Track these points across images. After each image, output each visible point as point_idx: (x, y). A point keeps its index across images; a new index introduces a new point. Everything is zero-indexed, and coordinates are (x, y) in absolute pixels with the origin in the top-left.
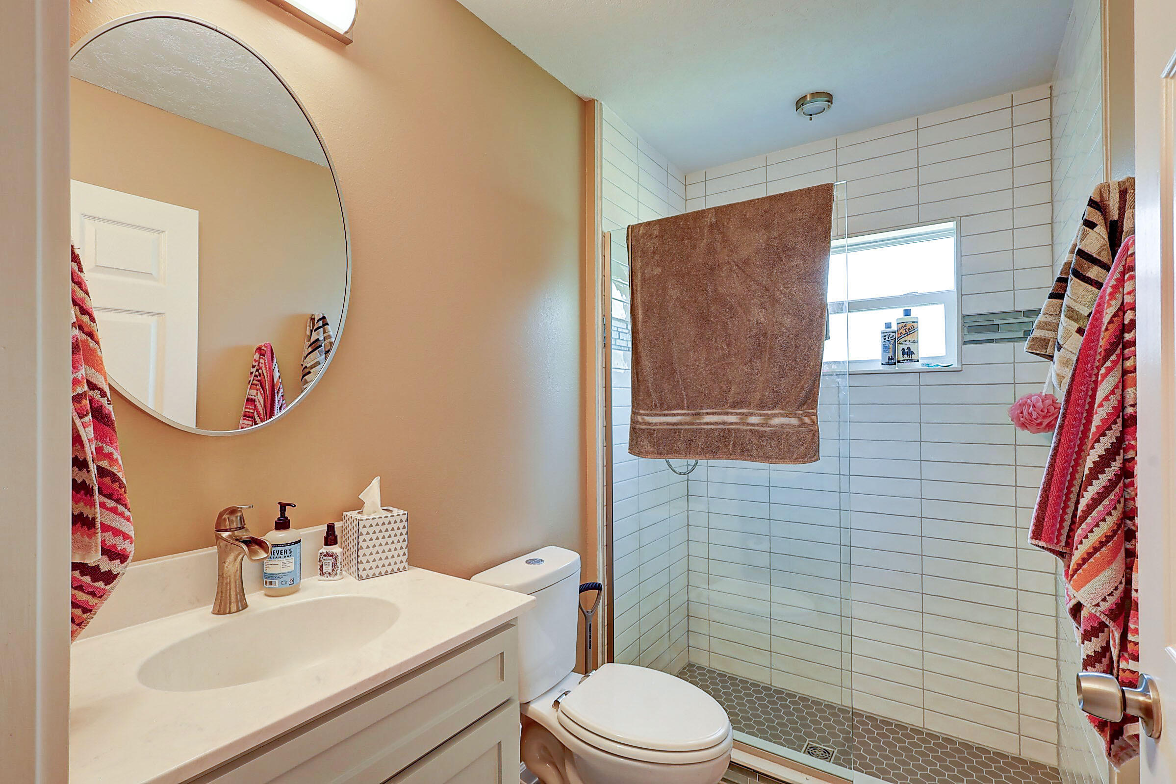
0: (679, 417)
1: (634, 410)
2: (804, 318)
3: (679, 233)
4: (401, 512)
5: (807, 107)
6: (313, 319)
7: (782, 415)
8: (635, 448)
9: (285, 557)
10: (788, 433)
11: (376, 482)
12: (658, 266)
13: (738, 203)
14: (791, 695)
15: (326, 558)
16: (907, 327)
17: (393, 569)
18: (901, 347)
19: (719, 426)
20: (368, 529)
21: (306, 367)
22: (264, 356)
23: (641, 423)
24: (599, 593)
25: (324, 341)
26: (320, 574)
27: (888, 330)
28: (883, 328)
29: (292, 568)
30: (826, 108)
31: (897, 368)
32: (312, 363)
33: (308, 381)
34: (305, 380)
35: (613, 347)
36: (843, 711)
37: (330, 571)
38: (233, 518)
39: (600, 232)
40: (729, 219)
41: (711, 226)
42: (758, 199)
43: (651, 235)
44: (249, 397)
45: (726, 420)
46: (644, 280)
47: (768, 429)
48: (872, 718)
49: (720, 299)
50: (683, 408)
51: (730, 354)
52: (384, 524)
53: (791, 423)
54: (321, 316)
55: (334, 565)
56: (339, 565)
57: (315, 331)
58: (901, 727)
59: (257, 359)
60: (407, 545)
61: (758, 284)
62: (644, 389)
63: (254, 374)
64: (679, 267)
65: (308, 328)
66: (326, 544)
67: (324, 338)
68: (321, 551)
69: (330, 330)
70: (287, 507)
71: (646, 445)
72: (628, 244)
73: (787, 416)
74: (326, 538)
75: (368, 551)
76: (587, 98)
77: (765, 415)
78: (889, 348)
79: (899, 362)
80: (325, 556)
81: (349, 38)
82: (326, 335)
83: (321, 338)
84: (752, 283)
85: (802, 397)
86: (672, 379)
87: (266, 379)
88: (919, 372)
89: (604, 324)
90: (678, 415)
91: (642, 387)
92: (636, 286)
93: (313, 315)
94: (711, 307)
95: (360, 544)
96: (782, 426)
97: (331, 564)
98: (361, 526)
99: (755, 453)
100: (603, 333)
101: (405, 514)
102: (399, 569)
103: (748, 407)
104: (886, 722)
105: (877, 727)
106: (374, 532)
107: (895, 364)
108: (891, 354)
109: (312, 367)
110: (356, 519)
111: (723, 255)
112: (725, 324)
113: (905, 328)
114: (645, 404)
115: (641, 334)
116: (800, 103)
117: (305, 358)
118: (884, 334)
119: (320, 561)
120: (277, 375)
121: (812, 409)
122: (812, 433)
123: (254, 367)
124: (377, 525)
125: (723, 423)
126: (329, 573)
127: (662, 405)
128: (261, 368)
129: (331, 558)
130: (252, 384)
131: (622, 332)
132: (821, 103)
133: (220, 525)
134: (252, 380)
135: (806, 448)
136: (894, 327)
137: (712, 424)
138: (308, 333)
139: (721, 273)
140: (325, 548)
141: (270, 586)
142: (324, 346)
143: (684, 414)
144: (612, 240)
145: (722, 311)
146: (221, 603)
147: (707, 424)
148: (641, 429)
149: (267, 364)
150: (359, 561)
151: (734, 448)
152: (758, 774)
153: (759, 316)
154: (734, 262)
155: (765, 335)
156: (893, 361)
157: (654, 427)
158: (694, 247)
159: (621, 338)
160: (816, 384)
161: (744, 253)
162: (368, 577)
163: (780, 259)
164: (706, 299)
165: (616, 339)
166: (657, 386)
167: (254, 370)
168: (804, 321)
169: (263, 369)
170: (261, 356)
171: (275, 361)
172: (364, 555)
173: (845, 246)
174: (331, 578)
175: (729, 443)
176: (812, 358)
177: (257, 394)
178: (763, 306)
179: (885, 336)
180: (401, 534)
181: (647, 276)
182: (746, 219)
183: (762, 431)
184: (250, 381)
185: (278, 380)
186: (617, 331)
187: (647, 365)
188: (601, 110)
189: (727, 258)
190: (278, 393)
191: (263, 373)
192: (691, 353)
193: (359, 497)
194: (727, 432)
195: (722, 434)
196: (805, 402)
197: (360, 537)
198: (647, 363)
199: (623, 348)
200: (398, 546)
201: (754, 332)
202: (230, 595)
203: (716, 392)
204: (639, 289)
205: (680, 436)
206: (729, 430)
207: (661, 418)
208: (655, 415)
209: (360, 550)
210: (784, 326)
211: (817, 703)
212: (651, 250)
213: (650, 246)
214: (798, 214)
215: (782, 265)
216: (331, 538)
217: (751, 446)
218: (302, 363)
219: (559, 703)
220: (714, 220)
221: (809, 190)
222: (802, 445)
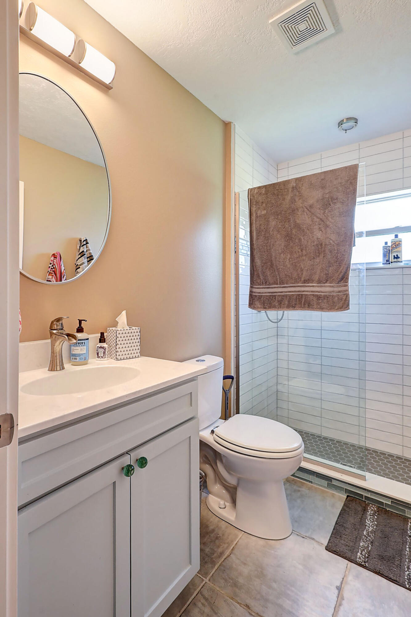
0: (275, 289)
1: (251, 285)
2: (342, 236)
3: (275, 192)
4: (137, 328)
5: (344, 126)
6: (81, 241)
7: (330, 286)
8: (251, 304)
9: (82, 346)
10: (333, 296)
11: (124, 313)
12: (264, 209)
13: (308, 175)
14: (332, 440)
15: (100, 349)
16: (396, 244)
17: (133, 356)
18: (393, 255)
19: (297, 293)
20: (121, 335)
21: (78, 265)
22: (56, 258)
23: (255, 292)
24: (232, 381)
25: (87, 252)
26: (97, 357)
27: (386, 246)
28: (384, 245)
29: (85, 352)
30: (354, 126)
31: (391, 266)
32: (81, 263)
33: (79, 272)
34: (77, 271)
35: (240, 253)
36: (360, 448)
37: (102, 356)
38: (58, 324)
39: (233, 192)
40: (303, 184)
41: (293, 188)
42: (318, 173)
43: (261, 193)
44: (48, 279)
45: (300, 290)
46: (257, 217)
47: (322, 294)
48: (375, 452)
49: (298, 226)
50: (277, 284)
51: (302, 255)
52: (128, 333)
53: (335, 290)
54: (85, 239)
55: (104, 353)
56: (106, 353)
57: (82, 246)
58: (391, 456)
59: (53, 260)
60: (140, 345)
61: (317, 218)
62: (257, 275)
63: (50, 268)
64: (276, 210)
65: (78, 245)
66: (100, 342)
67: (86, 250)
68: (98, 346)
69: (90, 246)
70: (82, 321)
71: (258, 304)
72: (248, 198)
73: (332, 287)
74: (100, 340)
75: (121, 346)
76: (227, 121)
77: (321, 286)
78: (387, 255)
79: (392, 262)
80: (100, 348)
81: (111, 86)
82: (87, 249)
83: (85, 251)
84: (315, 217)
85: (340, 276)
86: (271, 269)
87: (57, 270)
88: (403, 268)
89: (235, 241)
90: (275, 287)
91: (256, 273)
92: (253, 220)
93: (80, 238)
94: (293, 231)
95: (117, 342)
96: (330, 292)
97: (103, 352)
98: (118, 333)
99: (315, 306)
100: (235, 245)
101: (139, 329)
102: (136, 356)
103: (312, 283)
104: (383, 454)
105: (378, 456)
106: (124, 337)
107: (389, 263)
108: (387, 259)
109: (80, 265)
110: (115, 330)
111: (299, 203)
112: (300, 240)
113: (395, 244)
114: (257, 282)
115: (255, 246)
116: (341, 123)
117: (77, 260)
118: (384, 248)
119: (97, 350)
120: (63, 268)
121: (346, 283)
122: (346, 295)
123: (51, 264)
124: (125, 333)
125: (299, 291)
126: (102, 357)
127: (266, 283)
128: (55, 265)
129: (103, 349)
130: (49, 273)
131: (244, 246)
132: (352, 123)
133: (52, 327)
134: (50, 270)
135: (343, 303)
136: (389, 244)
137: (293, 292)
138: (78, 248)
139: (298, 212)
140: (100, 344)
141: (75, 360)
142: (87, 255)
143: (278, 287)
144: (240, 197)
145: (298, 232)
146: (52, 365)
147: (290, 292)
148: (255, 296)
149: (58, 262)
150: (117, 351)
151: (304, 304)
152: (315, 474)
153: (318, 234)
154: (305, 206)
155: (321, 245)
156: (388, 262)
157: (262, 295)
158: (284, 199)
159: (244, 249)
160: (348, 270)
161: (311, 202)
162: (121, 360)
163: (330, 205)
164: (290, 226)
165: (241, 249)
166: (263, 273)
167: (51, 265)
168: (342, 237)
169: (56, 265)
170: (55, 259)
171: (62, 261)
172: (119, 348)
173: (364, 201)
174: (102, 359)
175: (302, 301)
176: (346, 256)
177: (52, 278)
178: (320, 229)
179: (385, 249)
180: (137, 339)
181: (259, 215)
182: (311, 184)
183: (319, 295)
184: (48, 271)
185: (63, 271)
186: (242, 245)
187: (258, 262)
188: (235, 128)
189: (301, 205)
190: (63, 277)
191: (56, 267)
192: (282, 255)
193: (116, 319)
194: (300, 296)
195: (298, 297)
196: (342, 279)
197: (117, 339)
198: (258, 261)
199: (244, 254)
200: (135, 345)
201: (315, 243)
202: (57, 362)
203: (295, 275)
204: (254, 222)
205: (275, 298)
206: (302, 295)
207: (266, 289)
208: (262, 288)
209: (117, 346)
210: (331, 240)
211: (346, 444)
212: (261, 201)
213: (260, 199)
214: (339, 180)
215: (331, 207)
216: (102, 339)
217: (314, 303)
218: (75, 263)
219: (214, 431)
220: (295, 185)
221: (346, 168)
222: (340, 302)
